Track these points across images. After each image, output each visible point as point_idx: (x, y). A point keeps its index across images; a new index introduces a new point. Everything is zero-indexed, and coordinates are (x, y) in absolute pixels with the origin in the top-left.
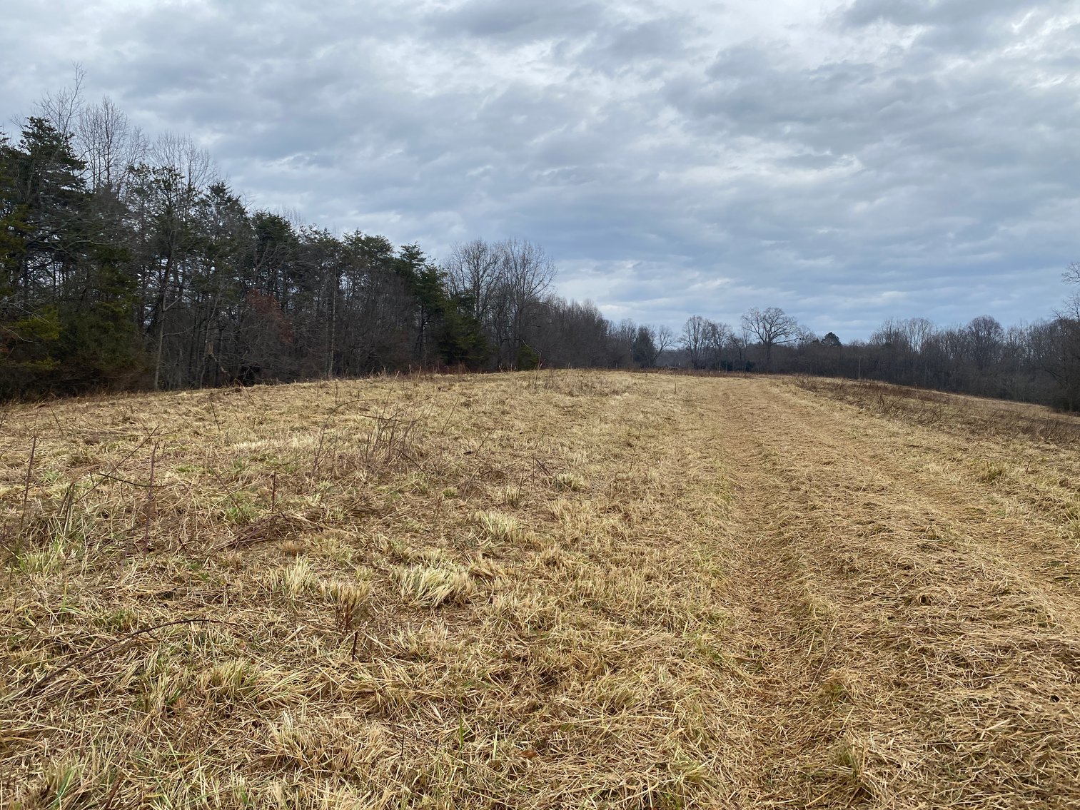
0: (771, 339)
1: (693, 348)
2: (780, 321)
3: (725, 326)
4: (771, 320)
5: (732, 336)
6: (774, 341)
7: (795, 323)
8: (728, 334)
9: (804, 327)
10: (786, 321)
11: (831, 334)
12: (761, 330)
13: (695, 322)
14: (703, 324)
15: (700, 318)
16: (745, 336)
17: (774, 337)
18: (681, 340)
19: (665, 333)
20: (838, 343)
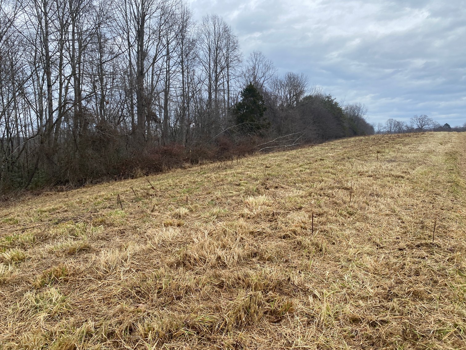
0: (422, 127)
1: (389, 130)
2: (426, 120)
3: (403, 122)
4: (423, 119)
5: (406, 126)
6: (424, 127)
7: (432, 120)
8: (405, 125)
9: (436, 122)
10: (428, 120)
11: (447, 124)
12: (418, 124)
13: (390, 121)
14: (393, 122)
15: (392, 119)
16: (412, 126)
17: (423, 126)
18: (385, 128)
19: (380, 125)
20: (450, 128)
